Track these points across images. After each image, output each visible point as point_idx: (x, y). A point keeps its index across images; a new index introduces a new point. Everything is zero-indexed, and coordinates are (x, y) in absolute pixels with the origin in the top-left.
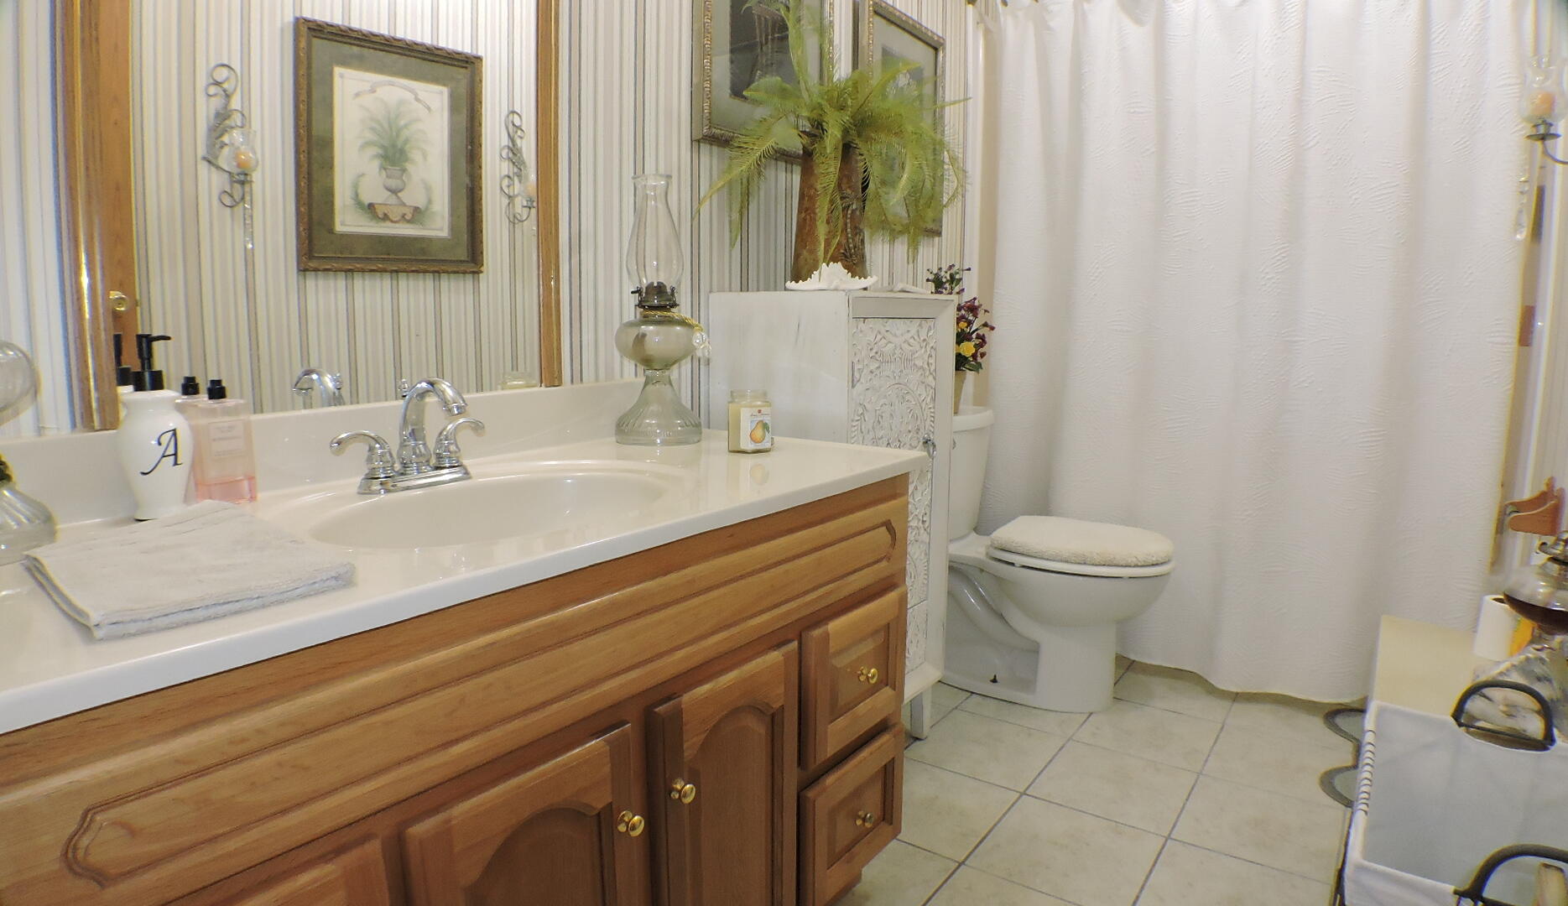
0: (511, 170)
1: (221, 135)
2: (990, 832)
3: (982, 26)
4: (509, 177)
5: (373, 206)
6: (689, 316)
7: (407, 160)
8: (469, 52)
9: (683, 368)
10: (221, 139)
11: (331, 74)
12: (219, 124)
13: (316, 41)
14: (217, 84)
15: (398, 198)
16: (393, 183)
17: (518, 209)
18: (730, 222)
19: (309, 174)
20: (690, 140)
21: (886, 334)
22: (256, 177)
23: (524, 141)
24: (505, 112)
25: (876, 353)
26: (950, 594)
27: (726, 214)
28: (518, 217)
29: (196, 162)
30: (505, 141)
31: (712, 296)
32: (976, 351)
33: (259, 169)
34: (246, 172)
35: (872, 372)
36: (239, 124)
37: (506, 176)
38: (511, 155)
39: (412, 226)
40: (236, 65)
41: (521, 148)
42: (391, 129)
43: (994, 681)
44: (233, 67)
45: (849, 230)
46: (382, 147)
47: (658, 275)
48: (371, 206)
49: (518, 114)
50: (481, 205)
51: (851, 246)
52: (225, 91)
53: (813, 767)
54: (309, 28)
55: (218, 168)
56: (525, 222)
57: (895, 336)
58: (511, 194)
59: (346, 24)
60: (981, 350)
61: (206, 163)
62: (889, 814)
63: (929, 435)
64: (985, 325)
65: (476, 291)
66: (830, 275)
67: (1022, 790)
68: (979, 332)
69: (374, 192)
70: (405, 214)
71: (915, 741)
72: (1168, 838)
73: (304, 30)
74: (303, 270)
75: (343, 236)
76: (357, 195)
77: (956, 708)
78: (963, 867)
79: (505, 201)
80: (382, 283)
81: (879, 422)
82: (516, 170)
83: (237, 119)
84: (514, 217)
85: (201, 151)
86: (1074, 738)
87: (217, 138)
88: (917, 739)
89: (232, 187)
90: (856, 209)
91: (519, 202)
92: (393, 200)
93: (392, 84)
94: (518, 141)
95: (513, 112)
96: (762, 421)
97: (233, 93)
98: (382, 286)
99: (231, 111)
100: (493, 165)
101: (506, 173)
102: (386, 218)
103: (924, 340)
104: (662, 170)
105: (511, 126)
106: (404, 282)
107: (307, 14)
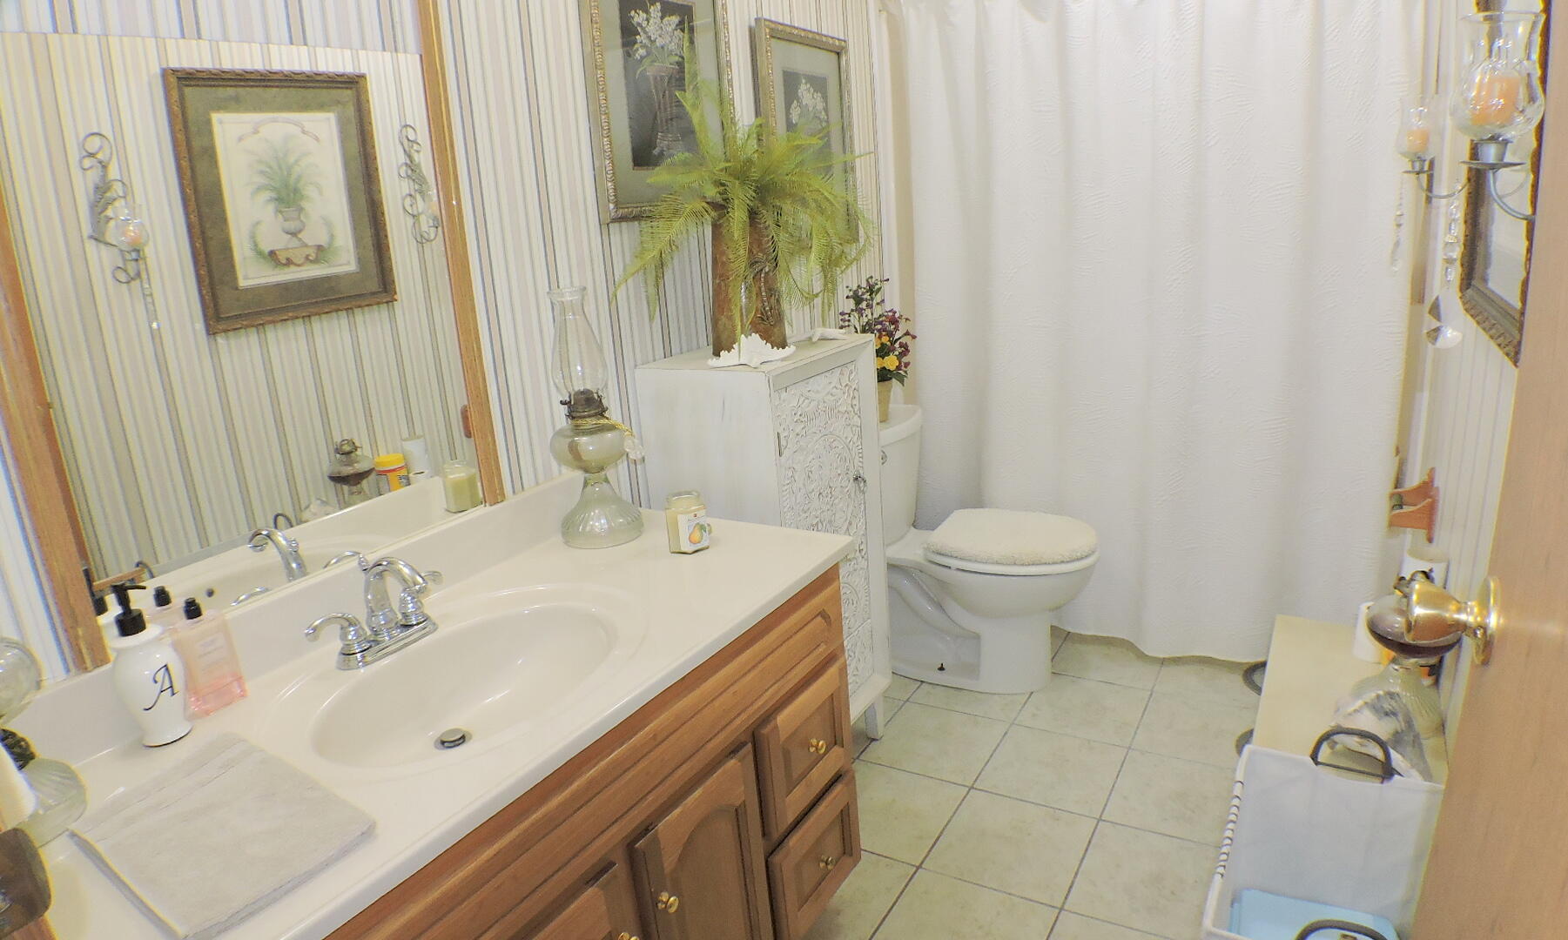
0: (412, 188)
1: (105, 209)
2: (942, 833)
3: (884, 14)
4: (411, 195)
5: (275, 254)
6: (619, 421)
7: (302, 197)
8: (352, 71)
9: (620, 467)
10: (105, 214)
11: (209, 122)
12: (101, 199)
13: (187, 90)
14: (91, 155)
15: (300, 240)
16: (292, 225)
17: (424, 228)
18: (647, 297)
19: (203, 233)
20: (597, 223)
21: (808, 394)
22: (148, 251)
23: (421, 154)
24: (397, 127)
25: (800, 415)
26: (891, 587)
27: (643, 290)
28: (425, 235)
29: (82, 241)
30: (402, 158)
31: (637, 371)
32: (900, 363)
33: (151, 243)
34: (138, 248)
35: (798, 435)
36: (121, 194)
37: (407, 195)
38: (410, 172)
39: (316, 266)
40: (107, 131)
41: (419, 164)
42: (280, 168)
43: (942, 669)
44: (104, 133)
45: (764, 294)
46: (274, 189)
47: (584, 383)
48: (272, 253)
49: (411, 127)
50: (386, 230)
51: (767, 308)
52: (100, 162)
53: (776, 836)
54: (179, 78)
55: (107, 244)
56: (434, 242)
57: (818, 392)
58: (415, 213)
59: (218, 67)
60: (904, 360)
61: (93, 241)
62: (849, 848)
63: (858, 471)
64: (907, 334)
65: (393, 319)
66: (751, 347)
67: (970, 785)
68: (900, 340)
69: (274, 239)
70: (308, 256)
71: (871, 742)
72: (1100, 820)
73: (173, 80)
74: (211, 332)
75: (246, 290)
76: (256, 245)
77: (908, 700)
78: (920, 870)
79: (410, 221)
80: (295, 330)
81: (809, 477)
82: (417, 187)
83: (118, 189)
84: (422, 236)
85: (87, 230)
86: (1016, 722)
87: (100, 213)
88: (874, 740)
89: (125, 264)
90: (770, 270)
91: (425, 224)
92: (294, 243)
93: (275, 121)
94: (416, 156)
95: (406, 126)
96: (698, 524)
97: (109, 163)
98: (295, 334)
99: (109, 183)
100: (392, 188)
101: (408, 192)
102: (289, 262)
103: (847, 385)
104: (577, 283)
105: (406, 142)
106: (317, 324)
107: (174, 64)
